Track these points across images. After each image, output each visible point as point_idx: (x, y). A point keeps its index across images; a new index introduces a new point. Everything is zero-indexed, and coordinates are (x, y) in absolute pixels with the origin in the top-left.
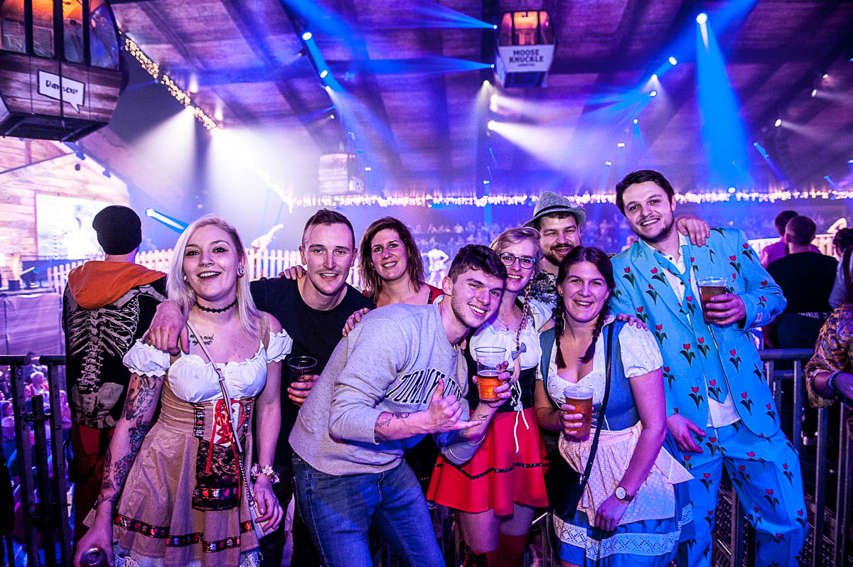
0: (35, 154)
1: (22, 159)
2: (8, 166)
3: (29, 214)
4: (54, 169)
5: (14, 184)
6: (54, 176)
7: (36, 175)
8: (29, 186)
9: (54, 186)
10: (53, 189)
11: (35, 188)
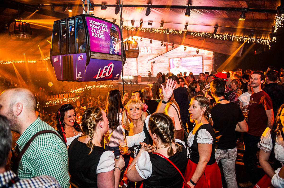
0: (169, 49)
1: (165, 51)
2: (160, 54)
3: (167, 65)
4: (176, 51)
5: (162, 58)
6: (176, 53)
7: (169, 54)
8: (167, 57)
9: (176, 56)
10: (176, 57)
11: (169, 58)
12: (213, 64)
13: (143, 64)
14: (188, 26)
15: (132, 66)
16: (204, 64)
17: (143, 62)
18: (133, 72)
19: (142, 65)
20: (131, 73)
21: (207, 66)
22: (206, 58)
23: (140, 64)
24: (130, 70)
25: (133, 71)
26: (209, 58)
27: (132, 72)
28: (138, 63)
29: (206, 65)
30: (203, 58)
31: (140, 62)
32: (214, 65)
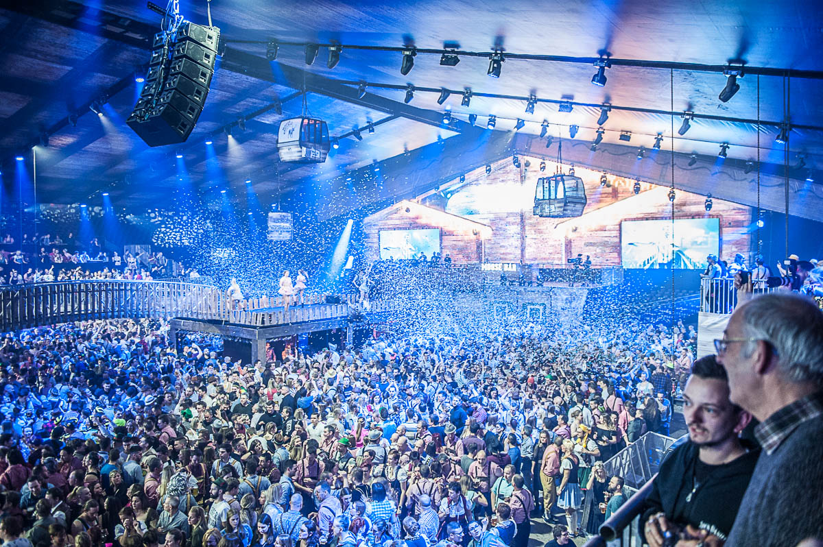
0: (621, 193)
3: (614, 237)
12: (751, 239)
13: (540, 232)
14: (729, 148)
15: (508, 237)
16: (725, 238)
17: (540, 227)
18: (510, 253)
19: (539, 236)
20: (503, 256)
21: (733, 244)
22: (730, 224)
23: (532, 232)
24: (501, 247)
25: (508, 251)
26: (738, 224)
27: (506, 254)
29: (729, 242)
30: (719, 222)
31: (533, 226)
32: (753, 244)
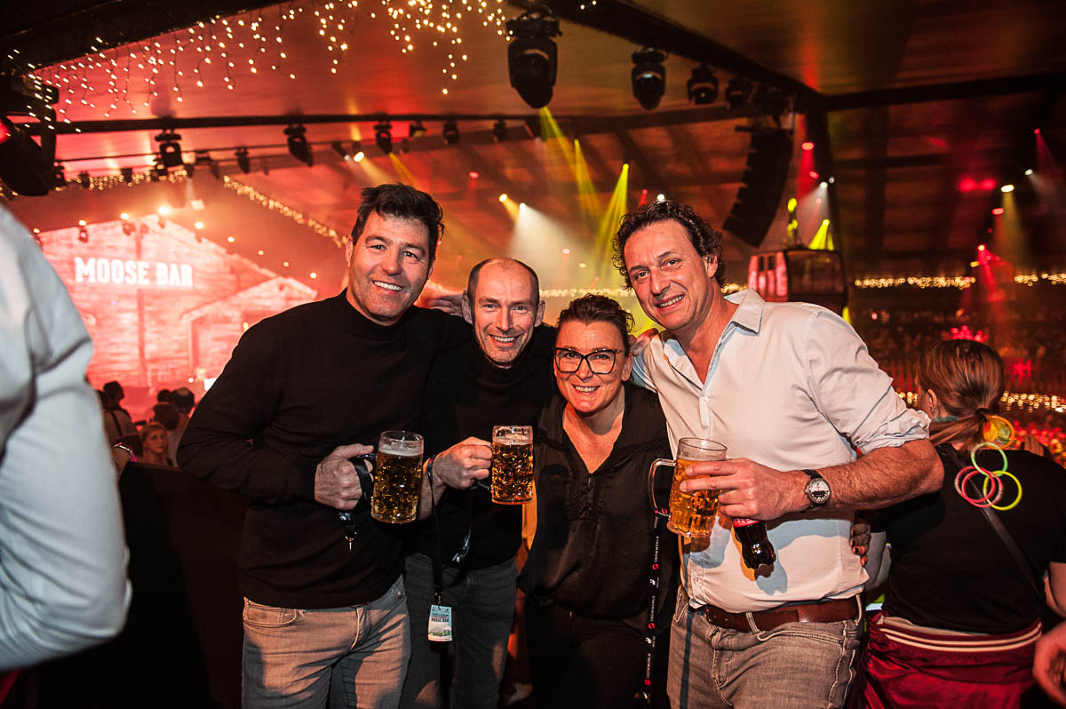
13: (163, 323)
15: (121, 330)
17: (163, 317)
18: (124, 354)
19: (161, 328)
20: (113, 358)
23: (153, 323)
25: (121, 350)
27: (119, 354)
28: (146, 317)
31: (155, 315)
